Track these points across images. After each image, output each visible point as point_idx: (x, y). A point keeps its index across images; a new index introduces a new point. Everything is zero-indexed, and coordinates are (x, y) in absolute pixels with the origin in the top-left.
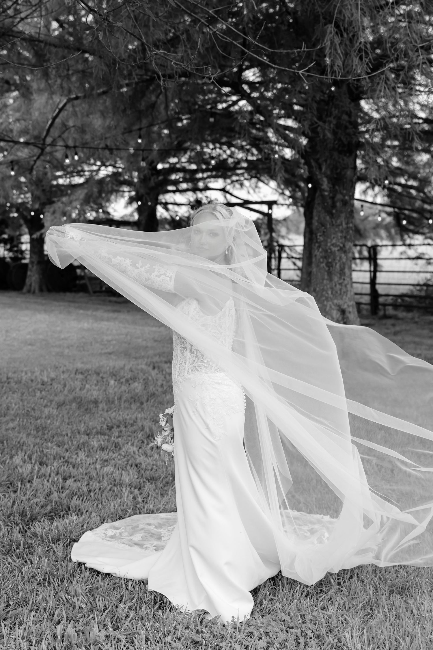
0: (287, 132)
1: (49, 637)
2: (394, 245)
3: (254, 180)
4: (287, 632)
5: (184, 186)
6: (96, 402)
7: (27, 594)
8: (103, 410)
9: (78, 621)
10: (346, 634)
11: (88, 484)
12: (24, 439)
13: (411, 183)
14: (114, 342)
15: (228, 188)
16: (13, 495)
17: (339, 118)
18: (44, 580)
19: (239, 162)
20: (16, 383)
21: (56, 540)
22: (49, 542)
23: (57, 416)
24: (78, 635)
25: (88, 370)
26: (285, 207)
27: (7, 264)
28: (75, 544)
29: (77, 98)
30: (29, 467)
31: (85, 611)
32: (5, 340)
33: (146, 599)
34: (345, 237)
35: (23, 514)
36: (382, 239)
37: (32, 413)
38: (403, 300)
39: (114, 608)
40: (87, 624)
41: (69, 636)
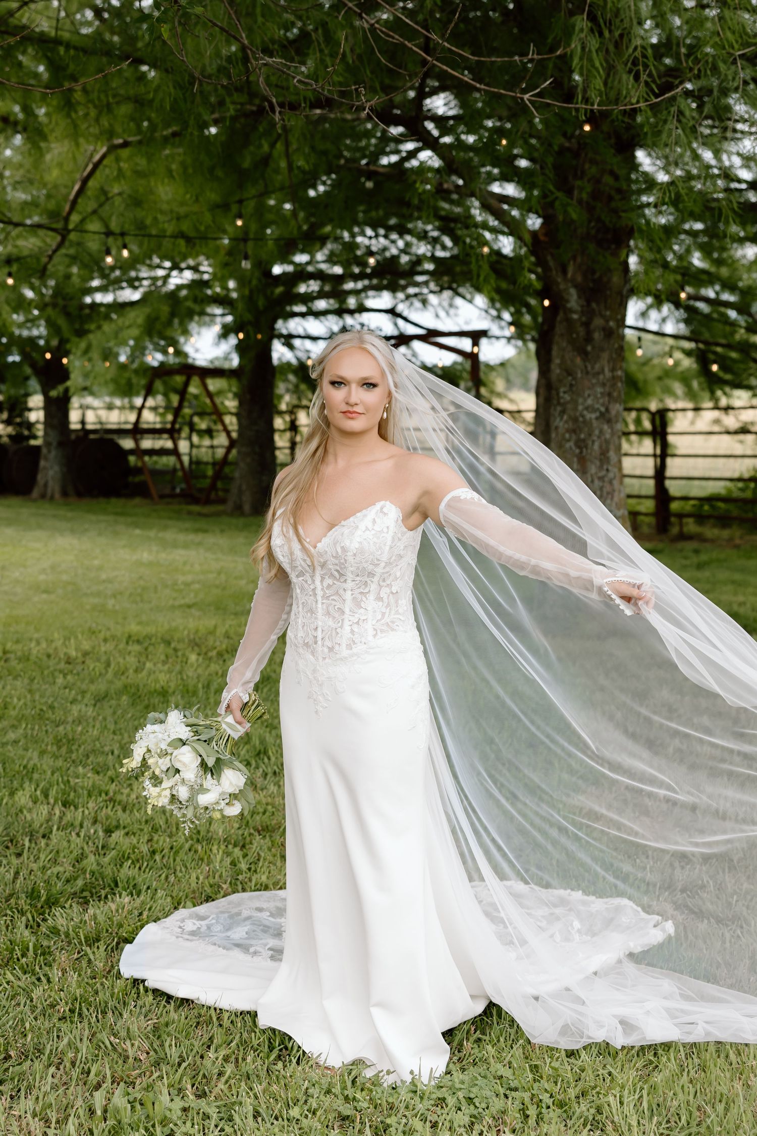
0: (506, 207)
1: (81, 1112)
2: (697, 409)
3: (447, 294)
4: (506, 1096)
5: (321, 304)
7: (40, 1036)
9: (133, 1084)
10: (611, 1099)
11: (150, 840)
12: (35, 760)
13: (727, 297)
14: (197, 586)
15: (401, 308)
16: (15, 861)
17: (598, 181)
18: (72, 1011)
19: (419, 260)
20: (20, 660)
21: (92, 941)
22: (80, 943)
23: (94, 719)
24: (133, 1107)
25: (149, 637)
26: (504, 341)
28: (128, 947)
29: (125, 144)
30: (44, 810)
31: (145, 1065)
33: (255, 1043)
34: (609, 395)
35: (33, 895)
36: (676, 397)
37: (49, 714)
38: (712, 507)
39: (198, 1058)
40: (149, 1088)
41: (117, 1110)
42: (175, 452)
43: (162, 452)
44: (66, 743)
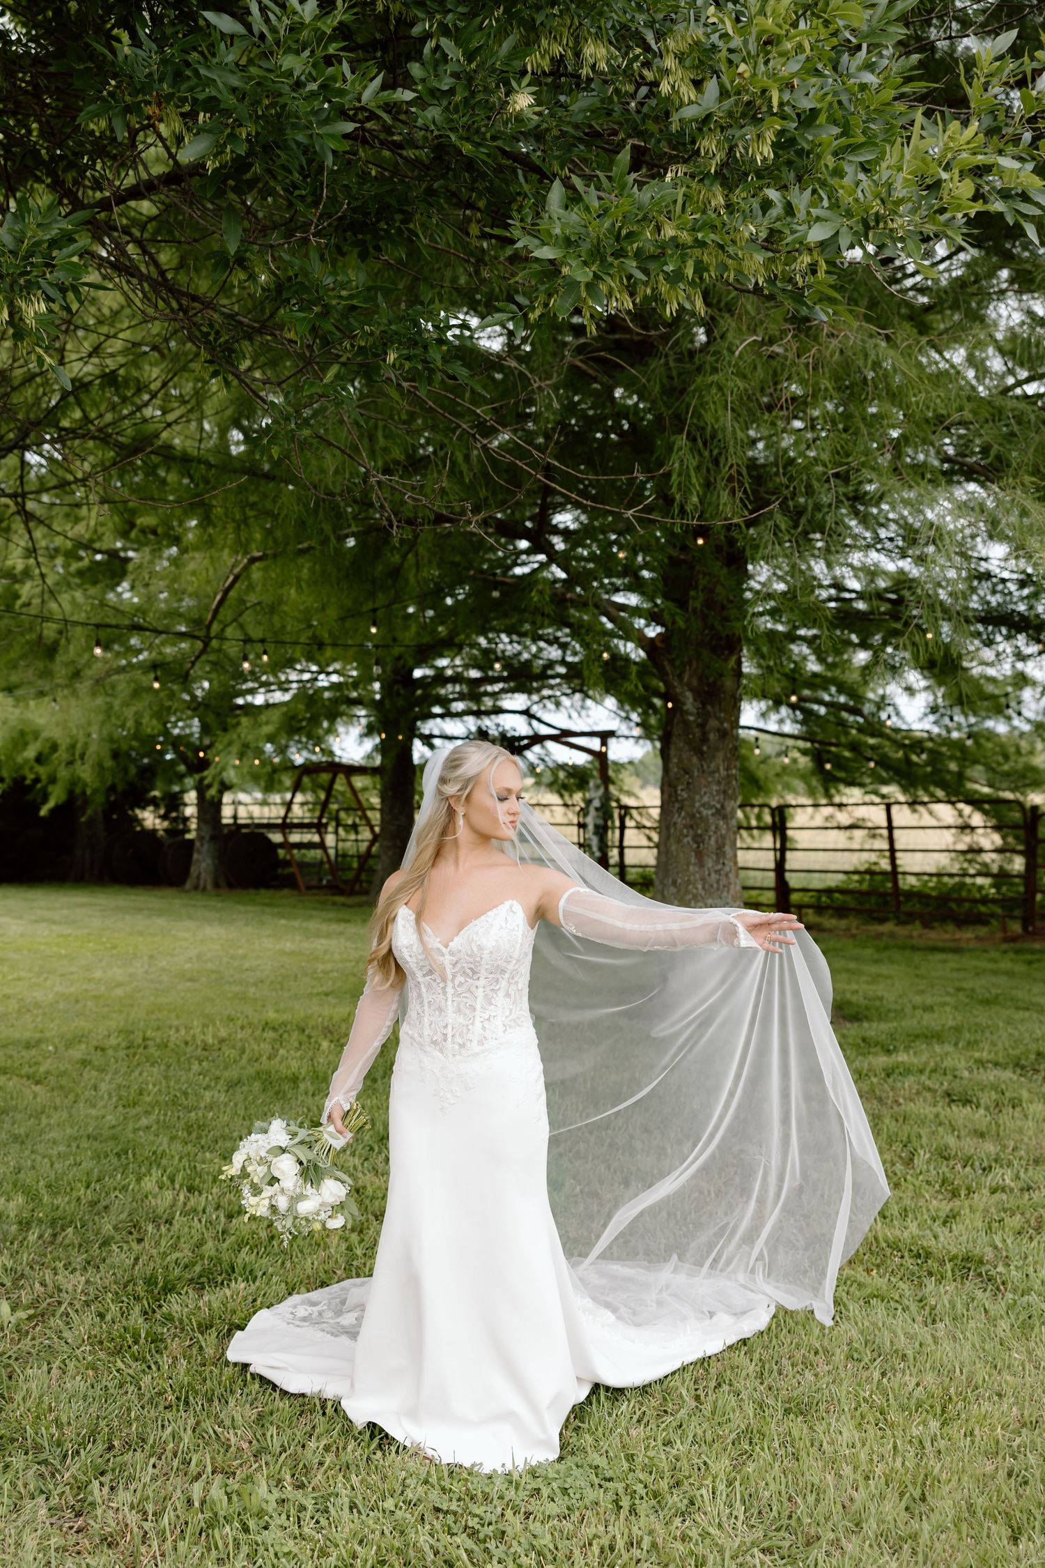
0: (624, 615)
2: (815, 805)
3: (578, 696)
4: (600, 1487)
5: (461, 707)
6: (295, 1080)
7: (145, 1426)
9: (232, 1475)
12: (165, 1146)
15: (535, 709)
16: (134, 1245)
18: (178, 1399)
19: (551, 664)
20: (158, 1046)
22: (193, 1330)
24: (230, 1499)
25: (284, 1024)
26: (632, 740)
27: (158, 840)
28: (239, 1334)
30: (169, 1195)
31: (247, 1455)
32: (146, 972)
34: (725, 792)
35: (151, 1281)
37: (182, 1100)
38: (830, 898)
39: (299, 1449)
40: (248, 1479)
41: (214, 1502)
42: (322, 845)
43: (310, 845)
44: (196, 1129)
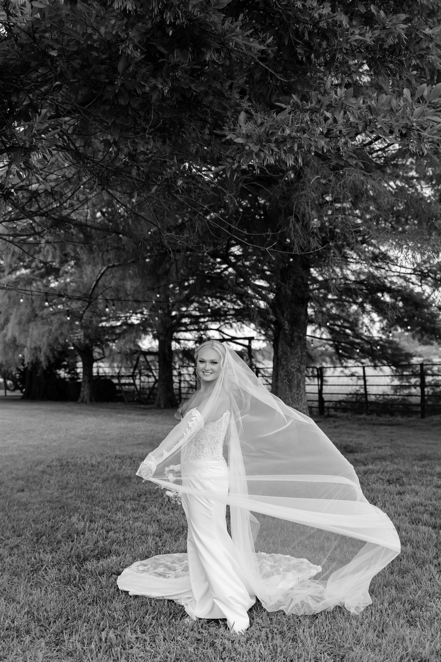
0: (260, 290)
1: (97, 640)
2: (335, 367)
3: (239, 323)
4: (260, 630)
5: (191, 327)
7: (81, 611)
8: (135, 483)
9: (117, 628)
11: (124, 535)
12: (79, 504)
13: (346, 325)
14: (142, 436)
15: (222, 328)
16: (71, 544)
17: (295, 281)
18: (93, 601)
19: (228, 310)
20: (73, 466)
21: (101, 574)
22: (97, 575)
23: (102, 488)
24: (117, 638)
25: (124, 456)
26: (261, 341)
27: (67, 382)
29: (113, 266)
30: (83, 524)
31: (122, 622)
32: (65, 436)
33: (164, 612)
35: (78, 556)
36: (326, 362)
37: (85, 486)
38: (340, 404)
39: (142, 618)
40: (123, 630)
41: (111, 639)
42: (134, 384)
43: (129, 384)
44: (92, 498)
